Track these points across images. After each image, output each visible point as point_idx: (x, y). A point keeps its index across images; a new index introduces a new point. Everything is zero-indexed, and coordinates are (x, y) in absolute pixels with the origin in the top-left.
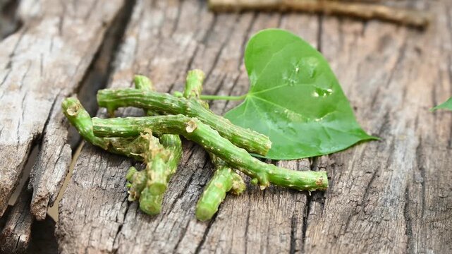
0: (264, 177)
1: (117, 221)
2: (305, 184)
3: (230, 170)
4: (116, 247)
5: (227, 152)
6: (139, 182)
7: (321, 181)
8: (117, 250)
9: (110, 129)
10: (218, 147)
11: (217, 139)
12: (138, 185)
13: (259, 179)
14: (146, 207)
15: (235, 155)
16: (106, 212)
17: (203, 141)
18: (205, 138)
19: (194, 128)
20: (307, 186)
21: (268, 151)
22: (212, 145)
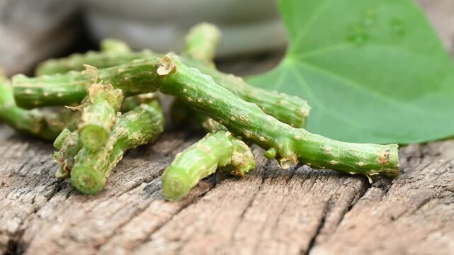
0: (286, 145)
1: (33, 202)
2: (358, 161)
3: (228, 134)
4: (23, 227)
5: (224, 104)
6: (72, 142)
7: (387, 156)
8: (24, 231)
9: (40, 90)
10: (209, 97)
11: (209, 86)
12: (69, 146)
13: (277, 148)
14: (80, 179)
15: (237, 109)
16: (18, 194)
17: (185, 90)
18: (189, 84)
19: (170, 70)
20: (361, 164)
21: (303, 120)
22: (200, 95)
